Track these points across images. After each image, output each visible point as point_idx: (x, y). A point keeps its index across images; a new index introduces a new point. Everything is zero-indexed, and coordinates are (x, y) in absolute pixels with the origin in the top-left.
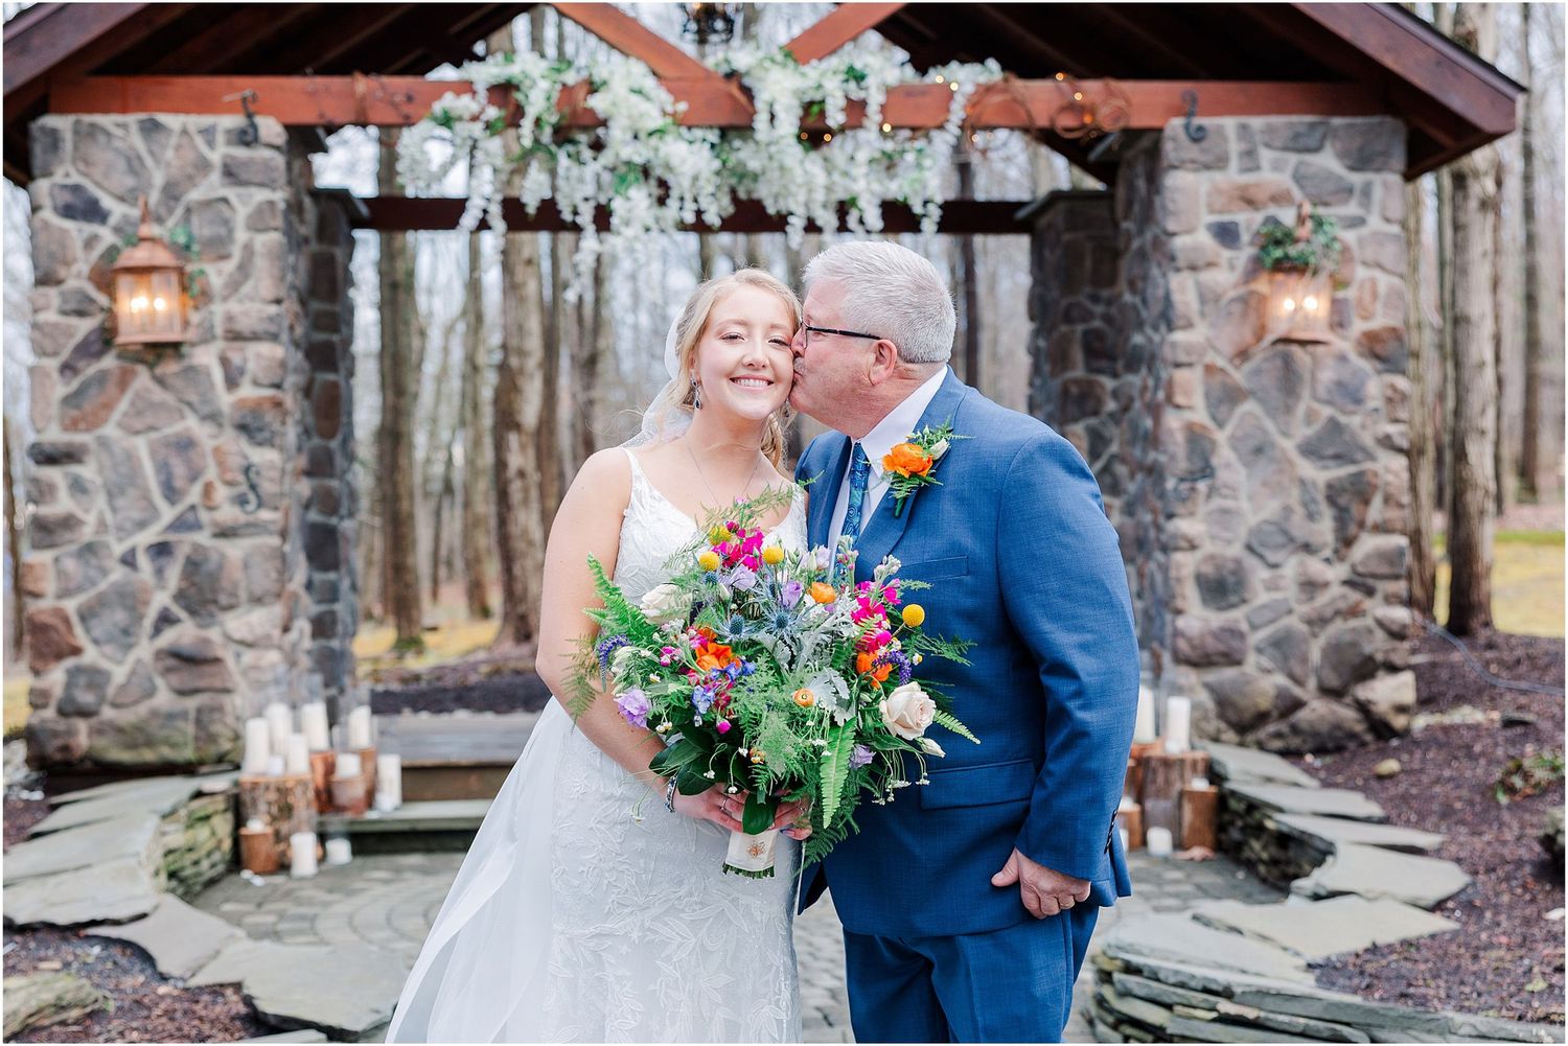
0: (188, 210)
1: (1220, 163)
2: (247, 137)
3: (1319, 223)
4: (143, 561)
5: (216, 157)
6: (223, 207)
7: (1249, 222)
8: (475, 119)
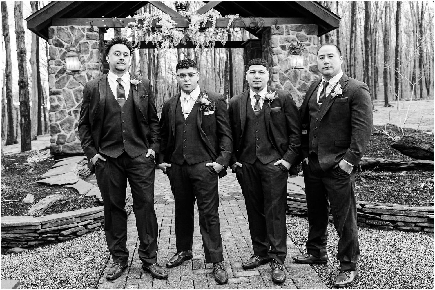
0: (80, 44)
1: (282, 34)
2: (91, 30)
3: (301, 45)
4: (72, 114)
5: (85, 34)
6: (87, 44)
7: (288, 45)
8: (136, 26)
